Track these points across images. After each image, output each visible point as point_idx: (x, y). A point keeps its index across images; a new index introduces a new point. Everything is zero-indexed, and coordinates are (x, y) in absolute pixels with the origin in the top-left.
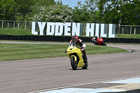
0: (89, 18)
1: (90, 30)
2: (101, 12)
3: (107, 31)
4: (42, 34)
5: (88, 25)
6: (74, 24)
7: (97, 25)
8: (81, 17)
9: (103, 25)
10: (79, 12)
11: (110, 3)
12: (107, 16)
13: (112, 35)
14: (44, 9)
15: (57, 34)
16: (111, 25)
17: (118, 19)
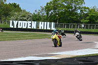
0: (41, 19)
1: (42, 25)
2: (48, 16)
3: (50, 26)
4: (15, 27)
5: (40, 23)
6: (33, 22)
7: (45, 23)
8: (37, 18)
9: (48, 23)
10: (35, 16)
11: (52, 11)
12: (51, 18)
13: (53, 29)
14: (17, 14)
15: (24, 27)
16: (53, 23)
17: (57, 20)
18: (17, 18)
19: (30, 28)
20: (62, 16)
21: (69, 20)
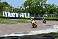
0: (21, 11)
1: (22, 15)
2: (25, 9)
3: (27, 16)
5: (21, 13)
6: (17, 13)
7: (24, 14)
8: (19, 11)
9: (26, 14)
10: (18, 9)
11: (28, 7)
12: (27, 11)
13: (28, 17)
14: (7, 8)
15: (11, 16)
16: (28, 14)
17: (31, 12)
18: (7, 11)
19: (15, 16)
20: (34, 10)
21: (38, 12)
